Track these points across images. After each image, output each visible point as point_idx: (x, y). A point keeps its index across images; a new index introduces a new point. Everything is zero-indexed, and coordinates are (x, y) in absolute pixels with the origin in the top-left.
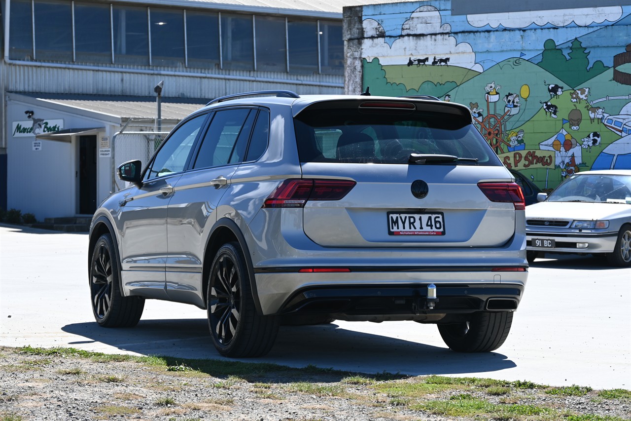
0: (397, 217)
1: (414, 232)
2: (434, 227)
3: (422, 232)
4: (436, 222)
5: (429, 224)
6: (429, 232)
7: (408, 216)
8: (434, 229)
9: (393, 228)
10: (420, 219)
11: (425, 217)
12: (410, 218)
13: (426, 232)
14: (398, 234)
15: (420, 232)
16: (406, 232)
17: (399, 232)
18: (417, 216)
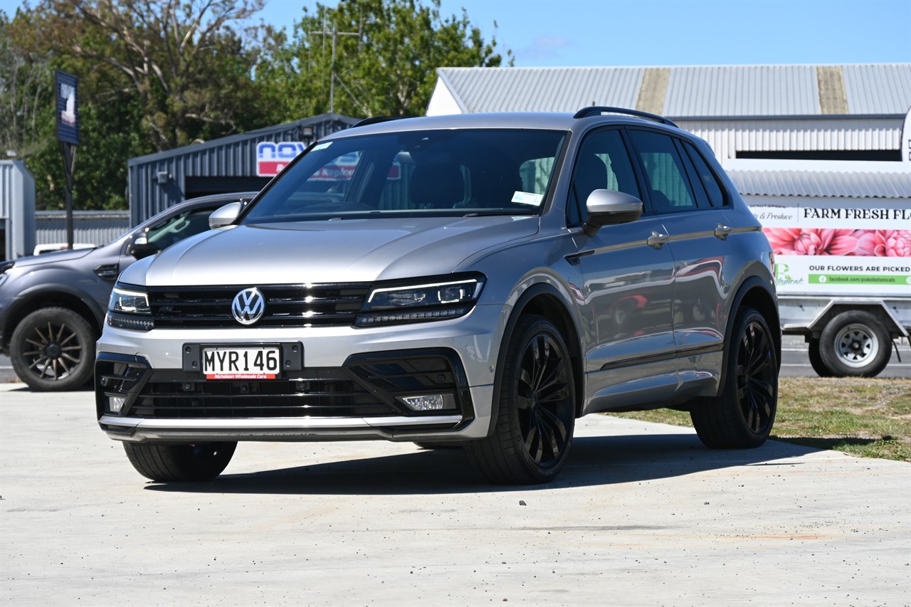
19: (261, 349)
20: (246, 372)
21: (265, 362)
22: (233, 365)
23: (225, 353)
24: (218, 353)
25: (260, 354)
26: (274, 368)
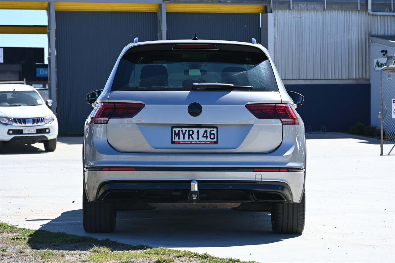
0: (179, 131)
1: (191, 141)
2: (209, 138)
3: (198, 141)
4: (211, 134)
5: (205, 135)
6: (204, 142)
7: (188, 129)
8: (209, 139)
9: (175, 139)
10: (198, 132)
11: (202, 131)
12: (189, 131)
13: (201, 141)
14: (178, 143)
15: (197, 141)
16: (185, 141)
17: (180, 141)
18: (195, 130)
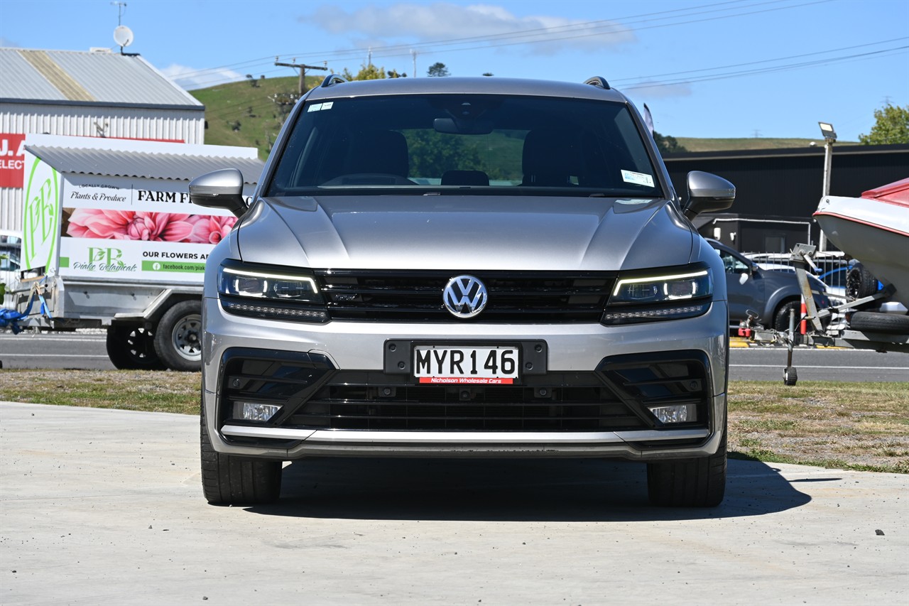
19: (494, 348)
20: (474, 376)
21: (499, 363)
22: (455, 366)
23: (445, 352)
24: (435, 352)
25: (493, 354)
26: (512, 371)
